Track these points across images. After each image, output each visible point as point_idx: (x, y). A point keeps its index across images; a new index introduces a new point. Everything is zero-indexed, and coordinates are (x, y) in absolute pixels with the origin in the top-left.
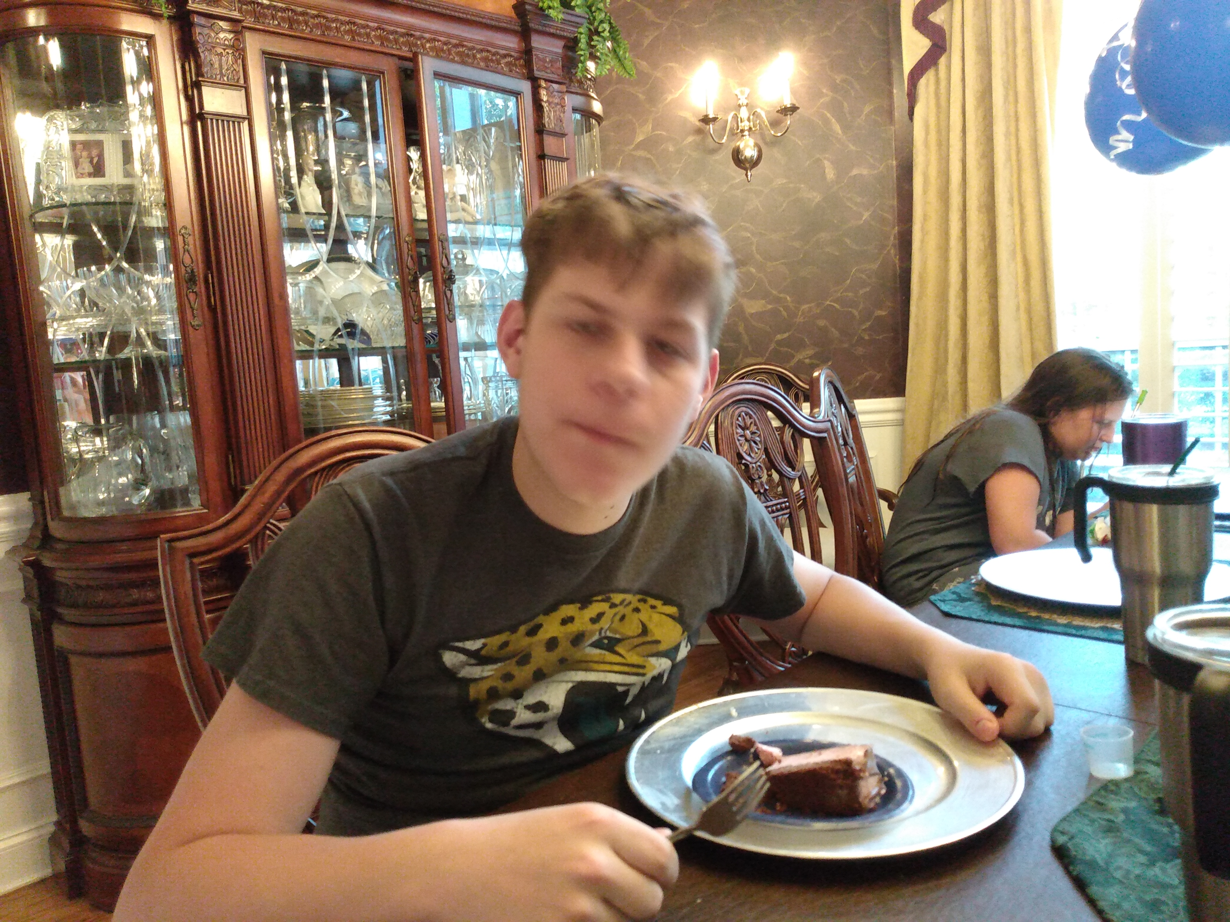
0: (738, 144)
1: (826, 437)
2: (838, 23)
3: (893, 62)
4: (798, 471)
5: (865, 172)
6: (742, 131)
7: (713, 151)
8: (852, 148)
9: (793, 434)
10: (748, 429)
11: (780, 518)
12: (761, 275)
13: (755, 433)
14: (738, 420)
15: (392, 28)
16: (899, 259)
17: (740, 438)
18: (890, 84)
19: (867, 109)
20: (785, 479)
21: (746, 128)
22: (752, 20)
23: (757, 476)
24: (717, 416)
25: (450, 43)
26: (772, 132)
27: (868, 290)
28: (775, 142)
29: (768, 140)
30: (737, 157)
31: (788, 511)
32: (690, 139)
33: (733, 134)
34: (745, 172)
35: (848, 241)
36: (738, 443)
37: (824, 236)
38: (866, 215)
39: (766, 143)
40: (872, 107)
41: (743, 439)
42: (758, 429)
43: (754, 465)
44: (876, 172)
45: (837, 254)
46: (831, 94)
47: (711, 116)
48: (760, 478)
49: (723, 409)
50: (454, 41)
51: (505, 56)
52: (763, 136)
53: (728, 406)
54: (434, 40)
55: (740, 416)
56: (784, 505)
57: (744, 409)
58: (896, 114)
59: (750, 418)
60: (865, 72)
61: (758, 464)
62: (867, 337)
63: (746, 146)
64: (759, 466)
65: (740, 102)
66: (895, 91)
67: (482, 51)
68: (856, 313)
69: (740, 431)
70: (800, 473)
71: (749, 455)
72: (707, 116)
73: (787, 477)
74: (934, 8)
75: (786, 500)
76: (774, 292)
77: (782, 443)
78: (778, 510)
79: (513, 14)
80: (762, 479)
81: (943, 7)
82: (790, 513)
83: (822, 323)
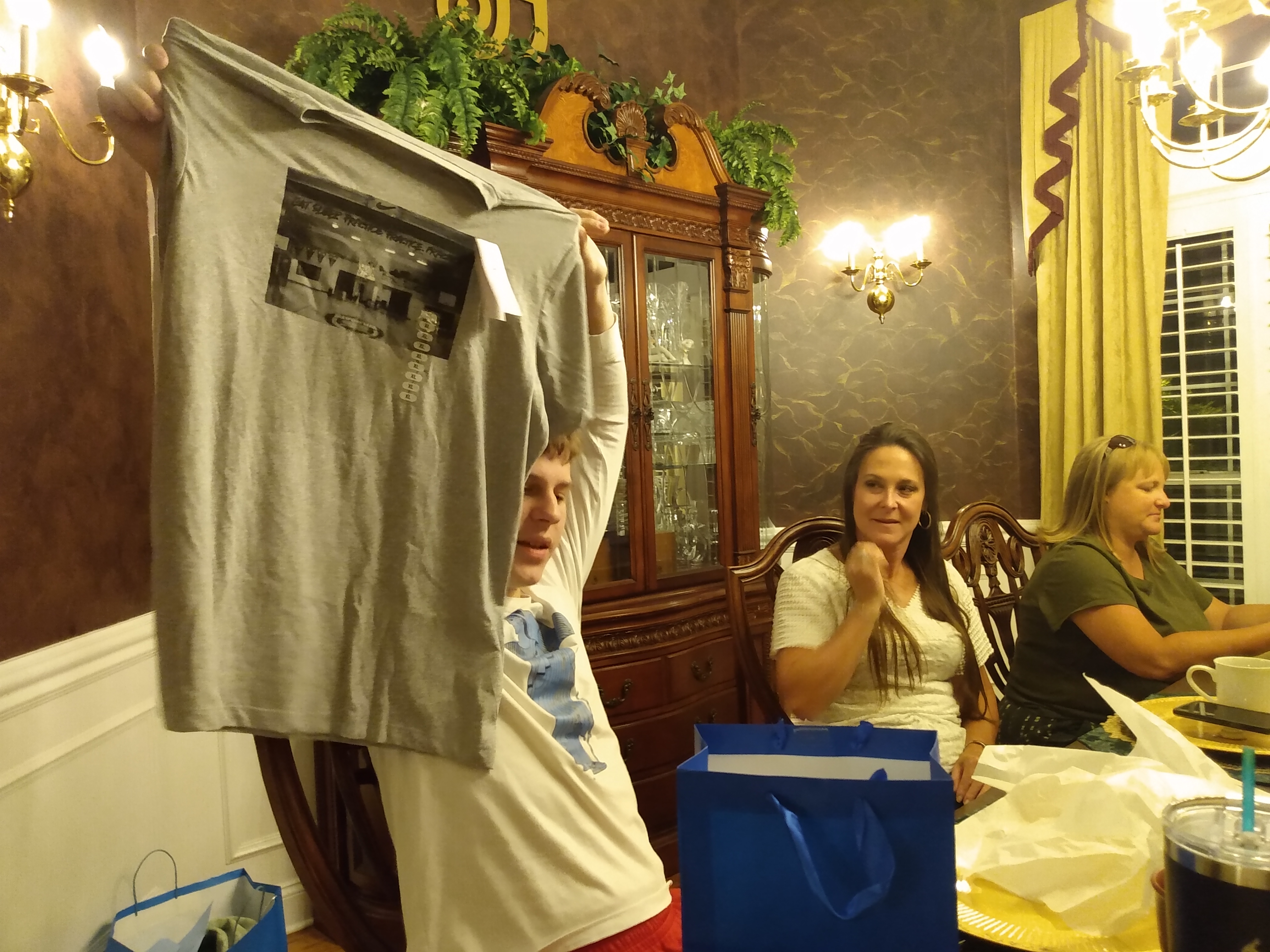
0: (872, 291)
2: (964, 189)
3: (1013, 224)
5: (986, 318)
6: (878, 280)
7: (850, 297)
8: (976, 297)
12: (892, 406)
15: (627, 208)
16: (1017, 396)
18: (1009, 241)
19: (989, 263)
21: (881, 277)
22: (888, 185)
25: (667, 219)
26: (907, 283)
27: (989, 422)
28: (906, 290)
29: (900, 287)
30: (873, 303)
32: (830, 286)
33: (868, 283)
34: (879, 315)
35: (971, 378)
37: (948, 373)
38: (987, 356)
39: (898, 291)
40: (993, 262)
44: (996, 318)
45: (960, 389)
46: (957, 250)
47: (853, 268)
50: (670, 217)
51: (705, 228)
52: (895, 284)
54: (656, 217)
58: (1015, 269)
60: (988, 232)
62: (988, 464)
63: (881, 293)
65: (876, 255)
66: (1014, 249)
67: (688, 225)
68: (977, 441)
72: (849, 268)
74: (1053, 183)
79: (713, 193)
81: (1060, 181)
83: (947, 450)
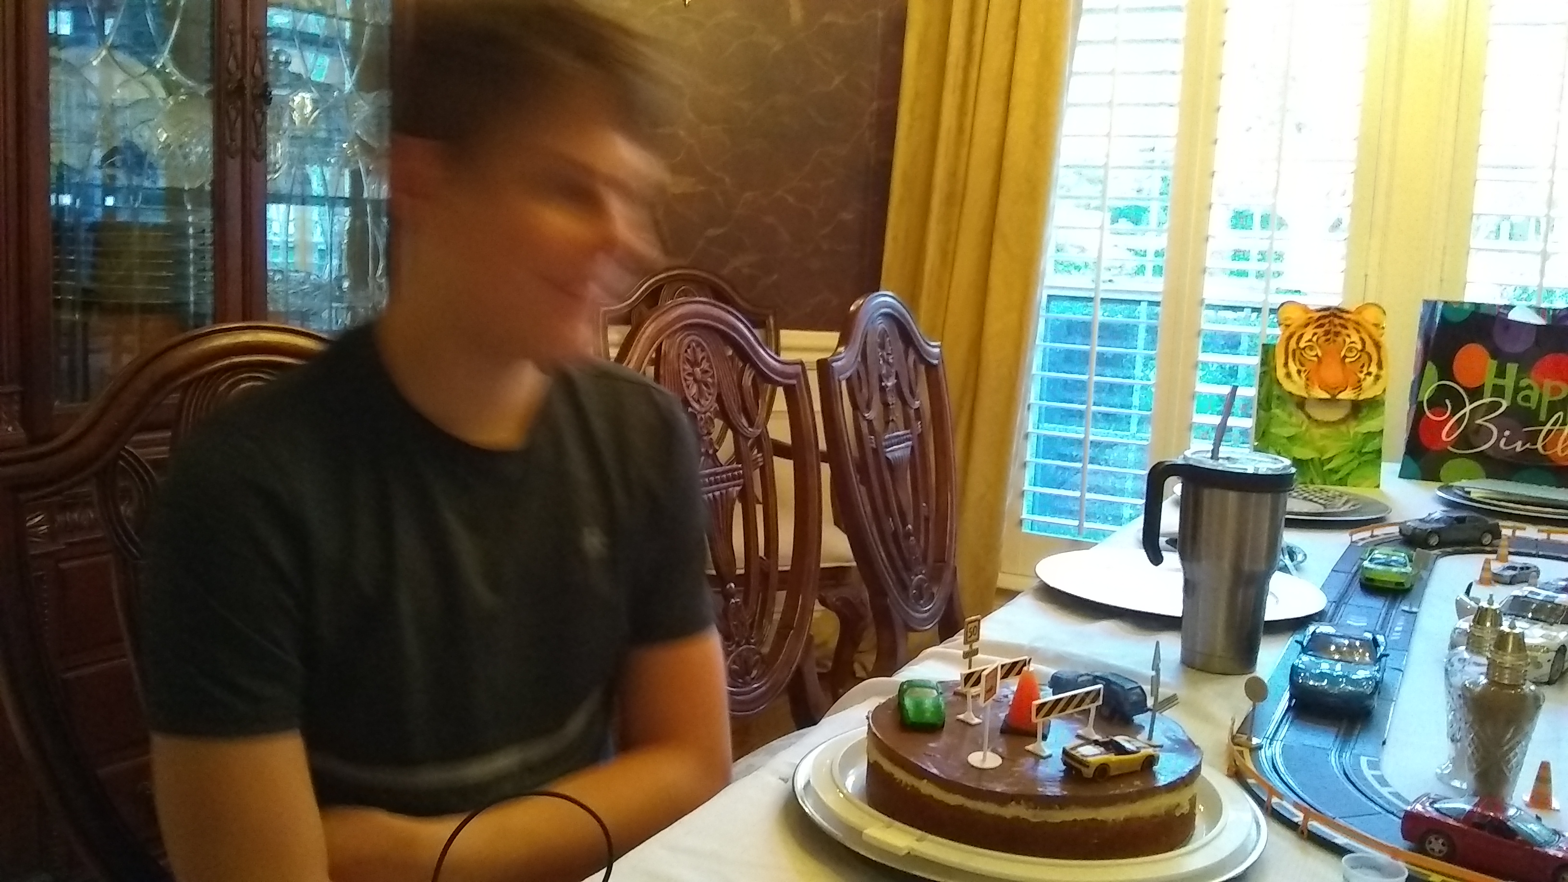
1: (794, 385)
4: (758, 428)
5: (841, 20)
9: (754, 377)
10: (699, 365)
11: (730, 489)
12: (693, 142)
13: (707, 372)
14: (686, 351)
16: (878, 147)
17: (687, 377)
20: (741, 439)
23: (706, 432)
24: (661, 344)
27: (832, 182)
31: (742, 480)
35: (813, 112)
36: (684, 385)
37: (781, 99)
38: (837, 80)
41: (692, 378)
42: (711, 367)
43: (703, 416)
44: (854, 23)
45: (797, 127)
48: (709, 433)
49: (668, 336)
53: (676, 332)
55: (689, 347)
56: (736, 473)
57: (696, 338)
59: (703, 350)
61: (708, 414)
62: (826, 247)
64: (710, 417)
68: (814, 211)
69: (688, 367)
70: (760, 431)
71: (698, 402)
73: (742, 434)
75: (740, 466)
76: (708, 168)
77: (740, 386)
78: (728, 480)
80: (712, 436)
82: (744, 486)
83: (770, 219)
